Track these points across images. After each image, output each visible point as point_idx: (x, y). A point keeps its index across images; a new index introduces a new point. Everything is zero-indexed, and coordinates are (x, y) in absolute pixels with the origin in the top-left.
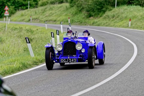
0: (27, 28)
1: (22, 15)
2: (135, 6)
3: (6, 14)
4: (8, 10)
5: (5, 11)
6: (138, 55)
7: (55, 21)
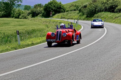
0: (60, 21)
1: (58, 16)
2: (108, 12)
3: (51, 15)
4: (52, 14)
5: (50, 14)
6: (107, 33)
7: (72, 19)
